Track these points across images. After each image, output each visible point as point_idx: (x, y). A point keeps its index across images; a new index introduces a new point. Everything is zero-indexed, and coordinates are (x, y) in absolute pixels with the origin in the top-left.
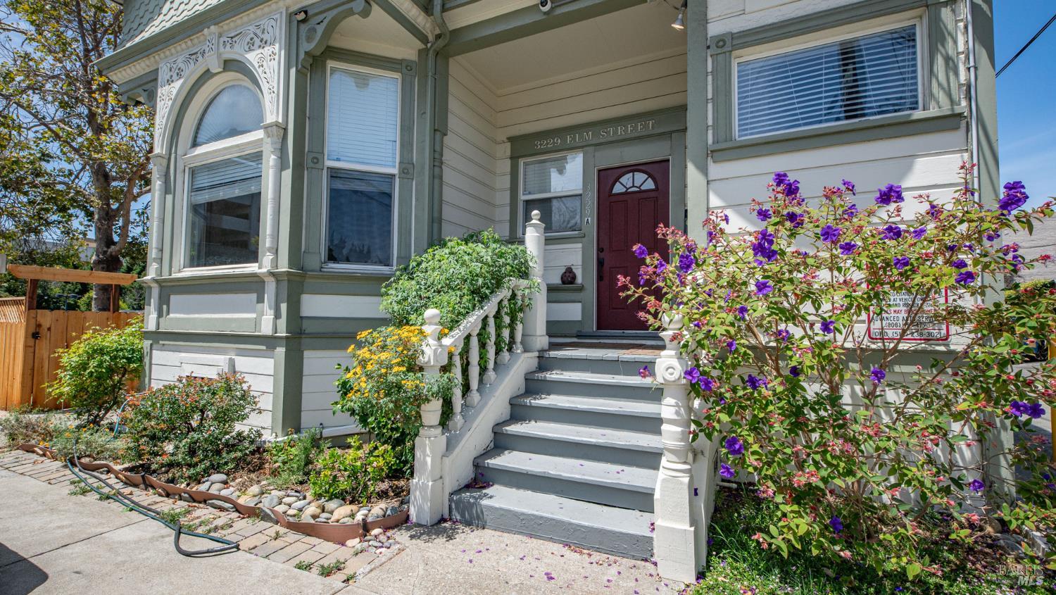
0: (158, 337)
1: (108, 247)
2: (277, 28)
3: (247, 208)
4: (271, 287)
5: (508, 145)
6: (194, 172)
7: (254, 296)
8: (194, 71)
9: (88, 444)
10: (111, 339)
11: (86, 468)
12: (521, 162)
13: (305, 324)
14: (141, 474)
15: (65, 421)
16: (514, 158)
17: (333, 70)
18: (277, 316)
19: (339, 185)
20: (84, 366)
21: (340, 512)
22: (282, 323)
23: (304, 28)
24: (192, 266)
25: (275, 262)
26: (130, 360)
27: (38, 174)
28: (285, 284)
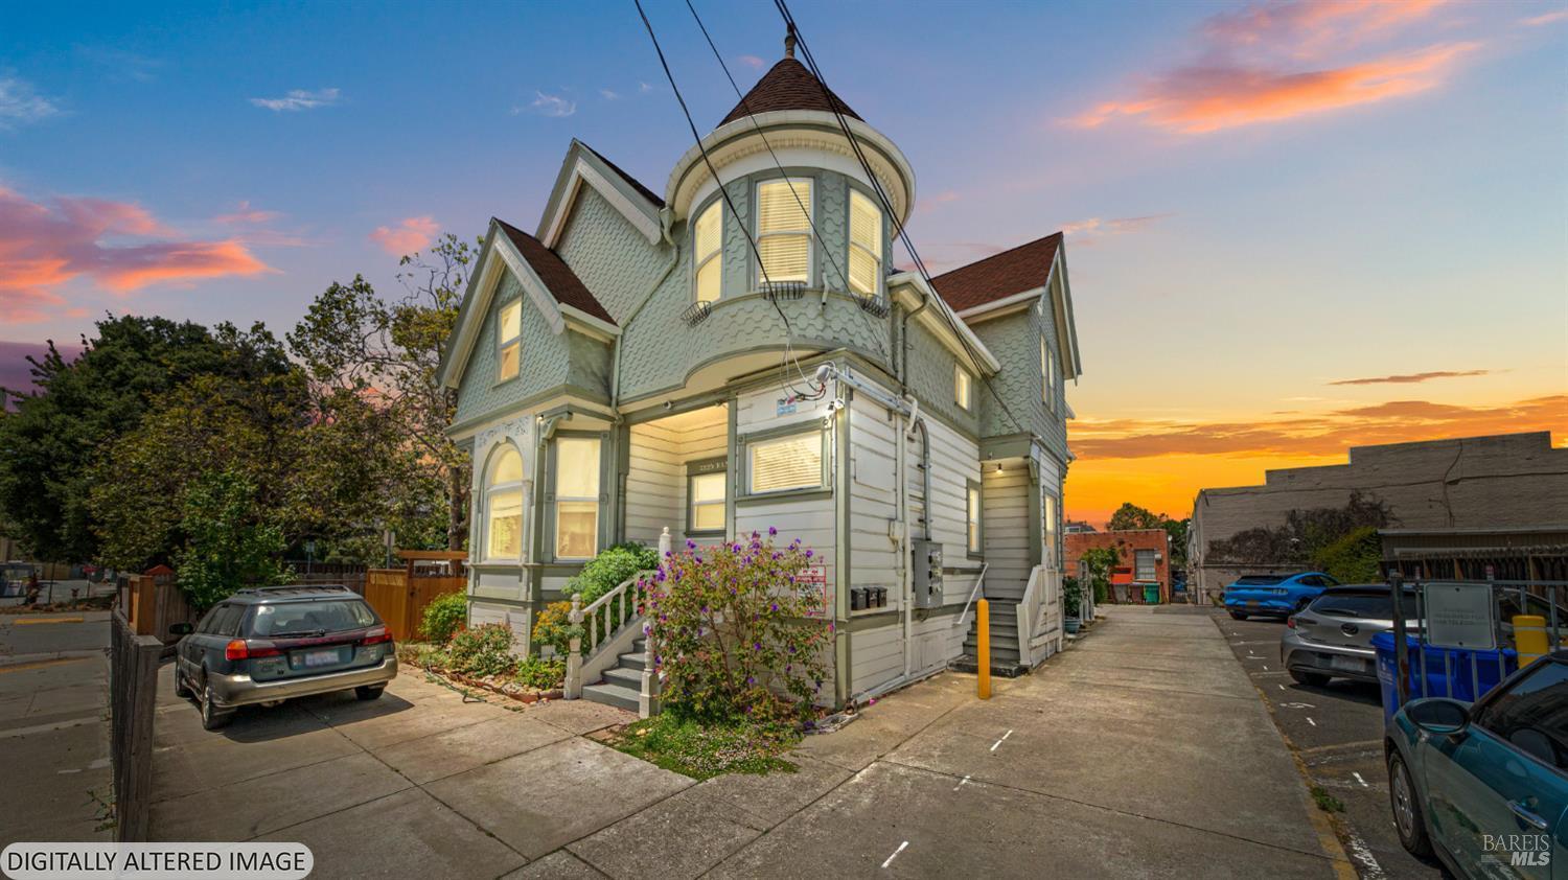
0: (474, 600)
1: (459, 523)
2: (529, 424)
4: (525, 573)
5: (686, 467)
7: (517, 578)
8: (491, 443)
9: (436, 659)
10: (450, 601)
11: (434, 672)
12: (695, 479)
13: (543, 594)
14: (456, 677)
15: (427, 648)
16: (690, 476)
17: (562, 442)
18: (528, 590)
19: (565, 509)
20: (436, 616)
21: (533, 691)
22: (530, 594)
23: (542, 424)
26: (459, 613)
27: (414, 469)
28: (532, 572)
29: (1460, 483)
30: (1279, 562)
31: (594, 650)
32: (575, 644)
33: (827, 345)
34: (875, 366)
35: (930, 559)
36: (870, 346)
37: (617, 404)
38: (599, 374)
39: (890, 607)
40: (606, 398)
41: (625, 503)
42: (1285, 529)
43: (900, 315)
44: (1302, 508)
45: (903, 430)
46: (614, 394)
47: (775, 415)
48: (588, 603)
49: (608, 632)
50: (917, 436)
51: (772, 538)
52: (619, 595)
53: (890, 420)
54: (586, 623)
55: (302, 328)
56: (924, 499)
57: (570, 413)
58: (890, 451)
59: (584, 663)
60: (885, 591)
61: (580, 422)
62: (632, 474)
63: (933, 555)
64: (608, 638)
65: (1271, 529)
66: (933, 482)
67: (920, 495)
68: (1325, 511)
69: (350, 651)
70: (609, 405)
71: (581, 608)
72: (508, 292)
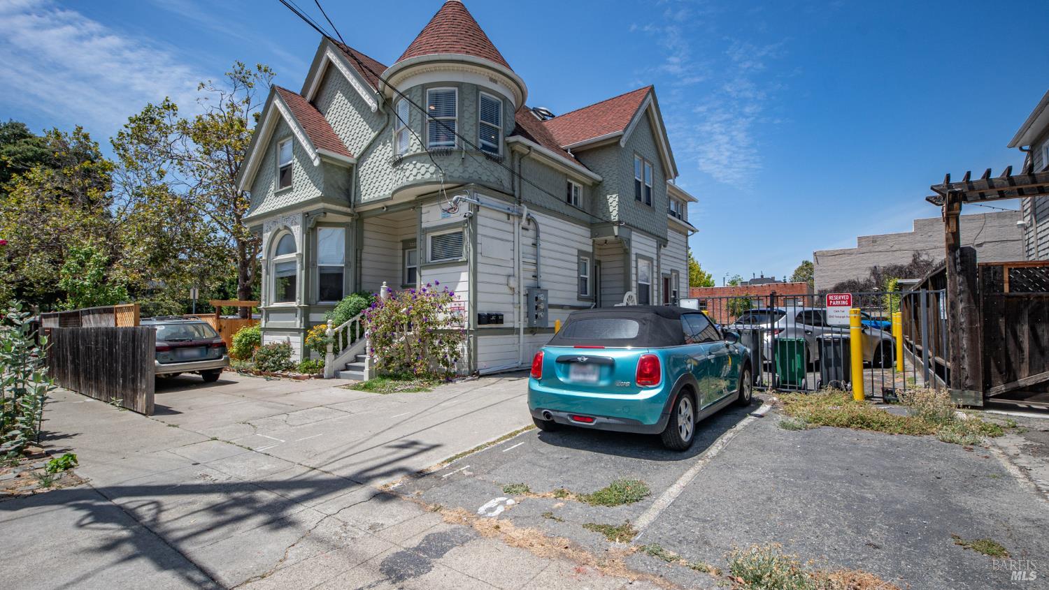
0: (266, 330)
1: (245, 282)
2: (299, 219)
3: (292, 279)
4: (299, 311)
5: (401, 243)
6: (277, 265)
7: (293, 315)
8: (275, 228)
10: (249, 331)
12: (407, 251)
13: (310, 323)
16: (404, 250)
17: (320, 229)
18: (301, 322)
19: (323, 272)
20: (241, 341)
21: (306, 375)
22: (303, 324)
23: (308, 219)
24: (277, 302)
25: (300, 303)
26: (256, 339)
28: (304, 311)
29: (984, 245)
30: (864, 305)
31: (341, 352)
32: (330, 348)
33: (466, 181)
34: (495, 190)
35: (537, 298)
36: (492, 179)
37: (354, 207)
38: (343, 188)
39: (506, 325)
40: (347, 203)
41: (361, 267)
42: (869, 281)
43: (517, 157)
44: (881, 265)
45: (519, 224)
46: (352, 200)
47: (440, 218)
48: (337, 326)
49: (349, 342)
50: (532, 226)
51: (437, 287)
52: (355, 321)
53: (509, 219)
54: (336, 336)
55: (122, 134)
56: (536, 264)
57: (325, 213)
58: (510, 237)
59: (335, 359)
60: (503, 315)
61: (331, 217)
62: (366, 249)
63: (539, 296)
64: (349, 346)
65: (860, 280)
66: (542, 252)
67: (534, 261)
68: (896, 267)
69: (205, 351)
70: (350, 207)
71: (333, 328)
72: (283, 132)
